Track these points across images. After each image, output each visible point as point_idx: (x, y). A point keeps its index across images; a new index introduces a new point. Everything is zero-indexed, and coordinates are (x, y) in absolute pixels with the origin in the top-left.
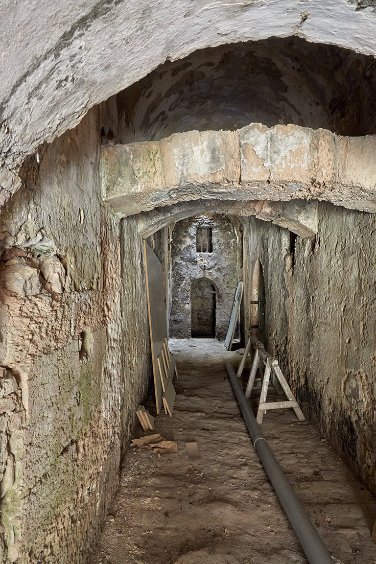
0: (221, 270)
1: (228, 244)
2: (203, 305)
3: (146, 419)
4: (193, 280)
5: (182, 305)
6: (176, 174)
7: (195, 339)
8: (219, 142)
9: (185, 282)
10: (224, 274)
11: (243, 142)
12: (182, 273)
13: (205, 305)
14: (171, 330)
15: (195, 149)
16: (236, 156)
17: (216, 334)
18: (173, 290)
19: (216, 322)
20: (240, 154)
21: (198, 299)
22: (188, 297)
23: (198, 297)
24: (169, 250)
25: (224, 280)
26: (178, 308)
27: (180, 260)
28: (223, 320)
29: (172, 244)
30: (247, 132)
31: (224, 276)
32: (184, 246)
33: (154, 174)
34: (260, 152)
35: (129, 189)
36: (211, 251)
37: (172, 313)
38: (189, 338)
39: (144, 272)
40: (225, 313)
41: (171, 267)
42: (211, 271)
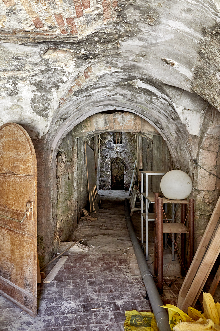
0: (127, 153)
1: (131, 139)
2: (119, 173)
3: (86, 212)
4: (112, 159)
5: (106, 172)
6: (94, 127)
7: (113, 191)
8: (107, 118)
9: (107, 160)
10: (128, 155)
11: (114, 118)
12: (106, 155)
13: (120, 173)
14: (100, 186)
15: (100, 120)
16: (112, 121)
17: (124, 188)
18: (101, 164)
19: (124, 181)
20: (113, 121)
21: (116, 169)
22: (109, 168)
23: (116, 168)
24: (99, 142)
25: (128, 159)
26: (104, 174)
27: (105, 148)
28: (128, 180)
29: (100, 139)
30: (115, 115)
31: (128, 156)
32: (107, 140)
33: (88, 127)
34: (119, 121)
35: (81, 132)
36: (121, 143)
37: (101, 177)
38: (109, 190)
39: (85, 156)
40: (129, 176)
41: (100, 152)
42: (121, 154)
